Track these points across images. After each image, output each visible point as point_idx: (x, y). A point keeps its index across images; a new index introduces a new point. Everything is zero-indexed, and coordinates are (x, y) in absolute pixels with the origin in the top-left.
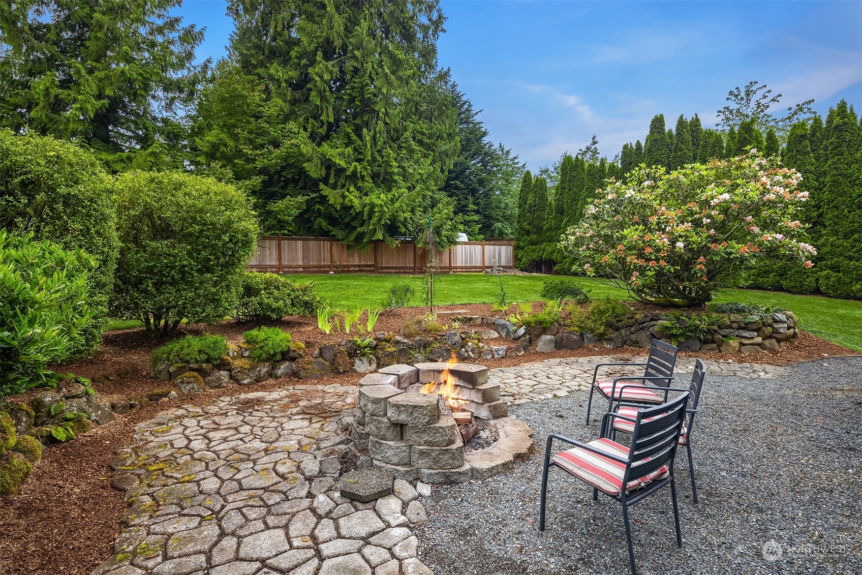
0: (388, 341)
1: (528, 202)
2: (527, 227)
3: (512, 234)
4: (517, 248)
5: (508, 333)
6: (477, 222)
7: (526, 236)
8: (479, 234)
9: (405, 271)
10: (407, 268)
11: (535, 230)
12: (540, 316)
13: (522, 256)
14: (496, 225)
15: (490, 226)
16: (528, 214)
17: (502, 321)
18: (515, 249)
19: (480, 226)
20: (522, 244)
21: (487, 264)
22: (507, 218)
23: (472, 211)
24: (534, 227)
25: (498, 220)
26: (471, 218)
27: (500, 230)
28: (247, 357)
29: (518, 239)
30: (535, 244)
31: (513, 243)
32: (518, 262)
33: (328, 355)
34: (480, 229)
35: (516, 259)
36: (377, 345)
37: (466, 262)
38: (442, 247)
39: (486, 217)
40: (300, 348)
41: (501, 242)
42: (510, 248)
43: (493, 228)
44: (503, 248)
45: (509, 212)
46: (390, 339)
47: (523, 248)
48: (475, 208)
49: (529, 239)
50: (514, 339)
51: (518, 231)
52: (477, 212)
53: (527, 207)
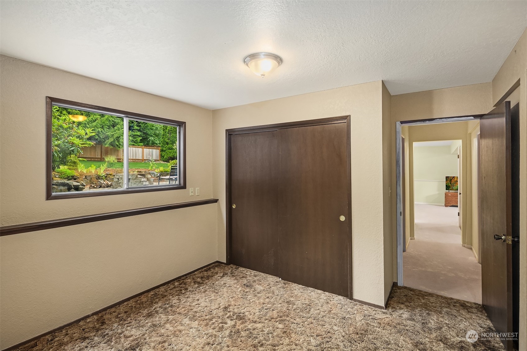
0: (111, 175)
1: (168, 128)
2: (167, 141)
3: (160, 144)
4: (162, 151)
5: (155, 176)
6: (140, 136)
7: (167, 145)
8: (140, 142)
9: (95, 160)
10: (96, 158)
11: (171, 142)
12: (166, 170)
13: (164, 155)
14: (150, 138)
15: (147, 138)
16: (168, 135)
17: (153, 172)
18: (161, 151)
19: (141, 138)
20: (164, 149)
21: (145, 158)
22: (157, 135)
23: (136, 130)
24: (171, 141)
25: (152, 136)
26: (136, 133)
27: (152, 141)
28: (58, 177)
29: (162, 146)
30: (171, 149)
31: (160, 148)
32: (162, 158)
33: (89, 178)
34: (141, 140)
35: (161, 156)
36: (107, 176)
37: (133, 156)
38: (119, 147)
39: (144, 133)
40: (78, 175)
41: (153, 147)
42: (158, 151)
43: (149, 140)
44: (154, 150)
45: (158, 132)
46: (112, 174)
47: (165, 151)
48: (138, 128)
49: (168, 146)
50: (157, 177)
51: (162, 142)
52: (139, 130)
53: (167, 131)
